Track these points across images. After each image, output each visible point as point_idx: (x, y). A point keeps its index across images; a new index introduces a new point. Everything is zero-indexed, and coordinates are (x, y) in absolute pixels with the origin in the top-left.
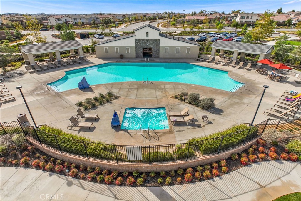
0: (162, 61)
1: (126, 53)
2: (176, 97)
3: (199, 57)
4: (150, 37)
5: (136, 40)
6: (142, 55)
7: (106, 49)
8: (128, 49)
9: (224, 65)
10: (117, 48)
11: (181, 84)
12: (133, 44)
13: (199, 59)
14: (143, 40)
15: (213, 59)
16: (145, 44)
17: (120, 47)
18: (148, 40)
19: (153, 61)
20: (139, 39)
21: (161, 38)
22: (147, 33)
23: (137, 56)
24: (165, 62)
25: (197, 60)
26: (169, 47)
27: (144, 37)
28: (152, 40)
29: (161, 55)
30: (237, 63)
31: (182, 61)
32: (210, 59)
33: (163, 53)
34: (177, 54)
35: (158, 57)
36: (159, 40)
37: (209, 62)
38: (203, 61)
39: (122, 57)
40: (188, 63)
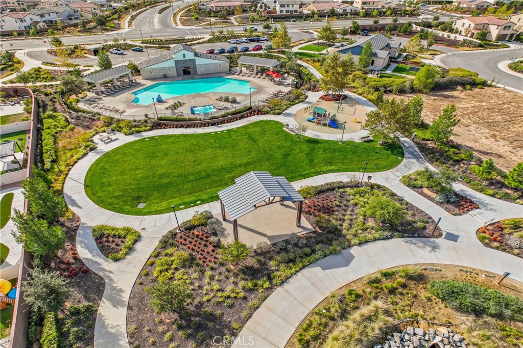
0: (201, 77)
1: (168, 73)
2: (217, 100)
3: (230, 70)
4: (187, 58)
5: (175, 61)
6: (182, 74)
7: (150, 71)
8: (169, 69)
9: (249, 76)
10: (160, 69)
11: (219, 93)
12: (174, 65)
13: (230, 72)
14: (182, 61)
15: (241, 72)
16: (184, 63)
17: (162, 68)
18: (186, 61)
19: (193, 78)
20: (178, 61)
21: (196, 58)
22: (184, 56)
23: (178, 75)
24: (203, 78)
25: (229, 74)
26: (204, 64)
27: (182, 58)
28: (189, 60)
29: (199, 72)
30: (257, 74)
31: (217, 75)
32: (238, 72)
33: (200, 70)
34: (212, 70)
35: (197, 74)
36: (195, 59)
37: (238, 75)
38: (233, 74)
39: (165, 77)
40: (222, 77)
